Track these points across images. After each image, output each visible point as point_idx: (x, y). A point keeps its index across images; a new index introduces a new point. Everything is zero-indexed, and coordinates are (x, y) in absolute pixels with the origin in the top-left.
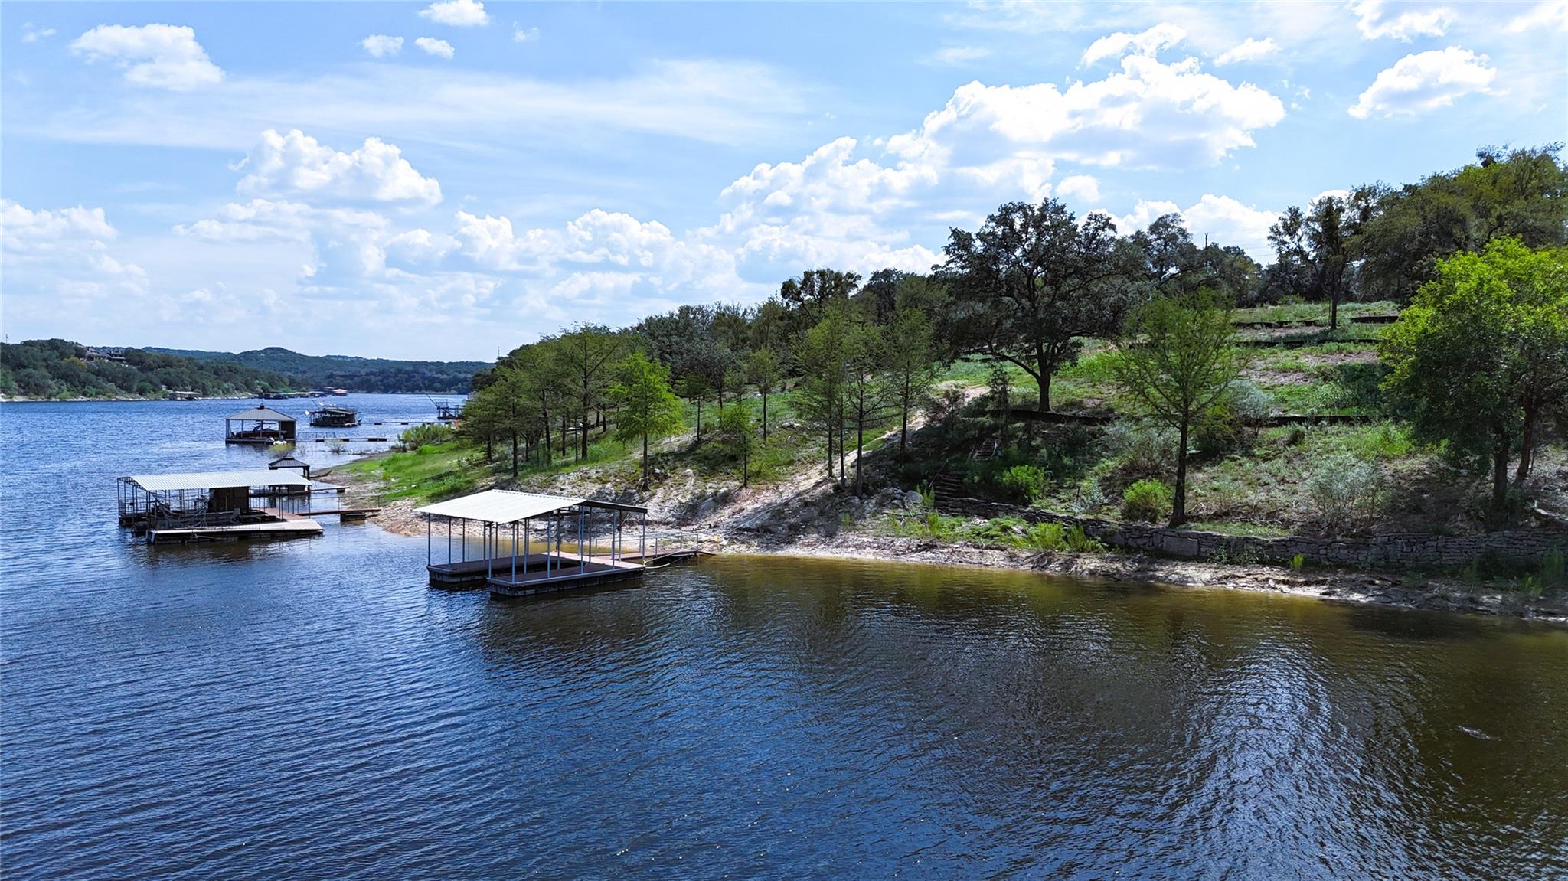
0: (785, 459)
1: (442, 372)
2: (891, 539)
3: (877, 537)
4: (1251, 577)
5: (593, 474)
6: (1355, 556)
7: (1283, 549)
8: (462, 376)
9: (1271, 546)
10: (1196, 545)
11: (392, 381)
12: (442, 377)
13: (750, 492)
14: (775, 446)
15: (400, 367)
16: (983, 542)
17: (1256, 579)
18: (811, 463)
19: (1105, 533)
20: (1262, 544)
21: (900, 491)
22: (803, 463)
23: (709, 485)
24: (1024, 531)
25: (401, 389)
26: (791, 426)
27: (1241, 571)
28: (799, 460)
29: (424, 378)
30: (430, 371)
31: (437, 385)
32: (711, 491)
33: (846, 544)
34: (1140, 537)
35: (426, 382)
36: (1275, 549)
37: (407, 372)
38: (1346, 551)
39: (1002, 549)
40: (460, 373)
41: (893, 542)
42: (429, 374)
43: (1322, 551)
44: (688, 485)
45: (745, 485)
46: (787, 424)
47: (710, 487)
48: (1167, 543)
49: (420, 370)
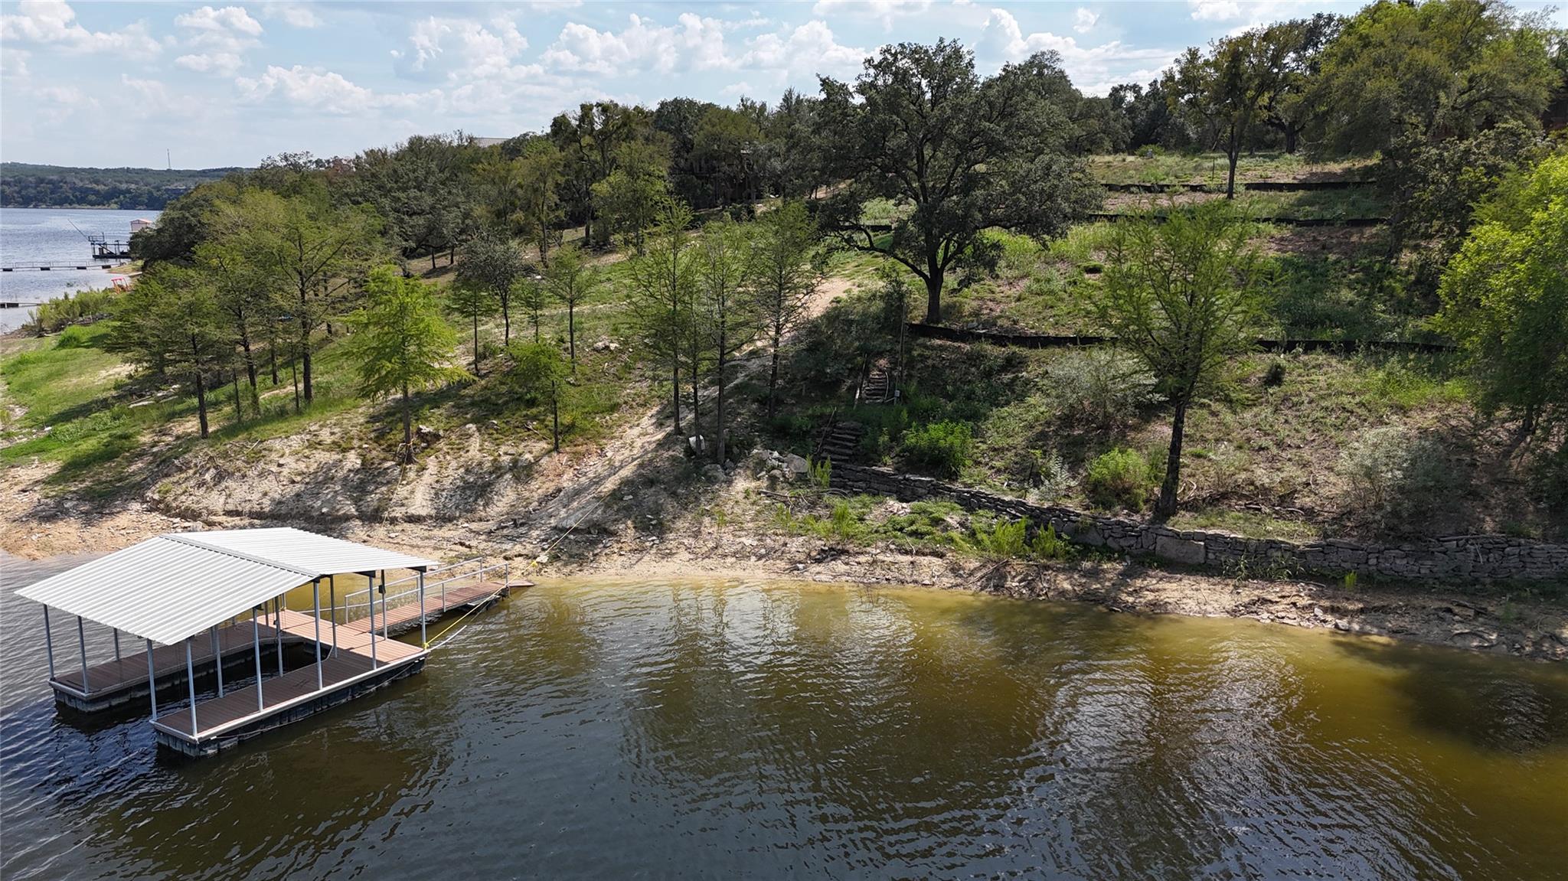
0: (603, 401)
1: (97, 182)
2: (782, 539)
3: (761, 536)
4: (1288, 601)
5: (325, 436)
6: (1416, 568)
7: (1321, 556)
8: (124, 186)
9: (1303, 554)
10: (1203, 550)
11: (32, 192)
12: (98, 188)
13: (565, 459)
14: (589, 380)
15: (39, 174)
16: (909, 542)
17: (1294, 604)
18: (641, 405)
19: (1076, 530)
20: (1293, 549)
21: (776, 454)
22: (632, 407)
23: (503, 449)
24: (962, 524)
25: (45, 202)
26: (607, 348)
27: (1272, 592)
28: (626, 403)
29: (74, 188)
30: (81, 180)
31: (93, 198)
32: (507, 458)
33: (720, 551)
34: (1124, 536)
35: (77, 193)
36: (1309, 557)
37: (50, 182)
38: (1404, 562)
39: (941, 556)
40: (120, 182)
41: (785, 544)
42: (81, 184)
43: (1373, 561)
44: (471, 448)
45: (556, 449)
46: (600, 345)
47: (506, 454)
48: (1162, 546)
49: (68, 179)
